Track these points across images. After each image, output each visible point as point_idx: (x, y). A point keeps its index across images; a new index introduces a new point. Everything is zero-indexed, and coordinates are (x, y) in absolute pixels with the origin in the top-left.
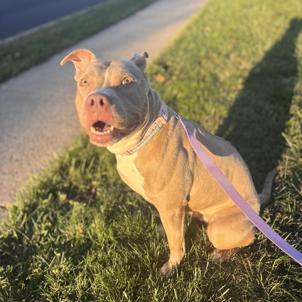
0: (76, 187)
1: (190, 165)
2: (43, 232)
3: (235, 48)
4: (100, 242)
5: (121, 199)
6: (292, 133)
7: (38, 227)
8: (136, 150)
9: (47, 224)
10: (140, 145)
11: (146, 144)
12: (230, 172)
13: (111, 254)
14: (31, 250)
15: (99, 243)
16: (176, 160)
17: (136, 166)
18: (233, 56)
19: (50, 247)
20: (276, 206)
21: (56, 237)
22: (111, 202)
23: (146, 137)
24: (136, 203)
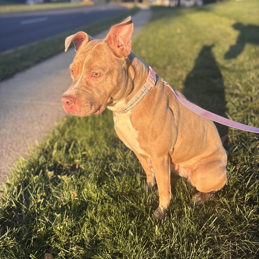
0: (61, 166)
1: (176, 122)
2: (39, 201)
3: (169, 63)
4: (95, 200)
5: (105, 168)
6: (231, 113)
7: (34, 197)
8: (129, 109)
9: (41, 194)
10: (133, 105)
11: (137, 104)
12: (205, 129)
13: (109, 207)
14: (30, 216)
15: (94, 202)
16: (165, 116)
17: (132, 122)
18: (169, 68)
19: (49, 211)
20: (234, 161)
21: (53, 203)
22: (98, 171)
23: (137, 98)
24: (120, 169)
